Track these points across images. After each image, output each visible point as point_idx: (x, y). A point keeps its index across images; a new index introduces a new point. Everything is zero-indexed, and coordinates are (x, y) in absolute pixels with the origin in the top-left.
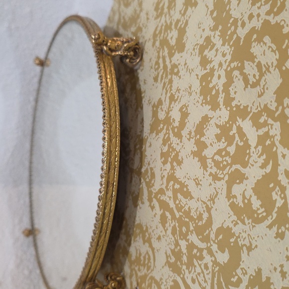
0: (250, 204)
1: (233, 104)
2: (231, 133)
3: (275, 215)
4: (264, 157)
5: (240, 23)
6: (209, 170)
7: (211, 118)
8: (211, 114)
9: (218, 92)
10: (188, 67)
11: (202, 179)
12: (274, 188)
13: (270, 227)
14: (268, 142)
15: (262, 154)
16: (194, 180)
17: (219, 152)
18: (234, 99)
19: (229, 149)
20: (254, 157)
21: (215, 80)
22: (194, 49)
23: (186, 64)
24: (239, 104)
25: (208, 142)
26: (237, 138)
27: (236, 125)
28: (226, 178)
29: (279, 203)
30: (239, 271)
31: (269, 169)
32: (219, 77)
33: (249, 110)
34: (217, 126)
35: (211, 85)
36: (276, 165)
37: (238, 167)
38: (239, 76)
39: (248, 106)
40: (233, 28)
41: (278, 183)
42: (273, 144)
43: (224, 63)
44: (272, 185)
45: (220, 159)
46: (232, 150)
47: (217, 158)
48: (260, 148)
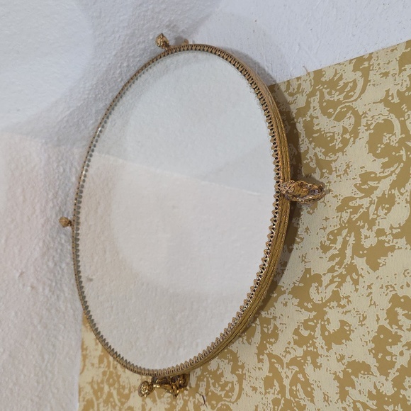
1: (402, 392)
7: (373, 374)
8: (374, 370)
10: (371, 293)
11: (333, 402)
16: (325, 395)
21: (395, 350)
22: (387, 287)
23: (369, 287)
24: (408, 398)
25: (358, 387)
27: (394, 407)
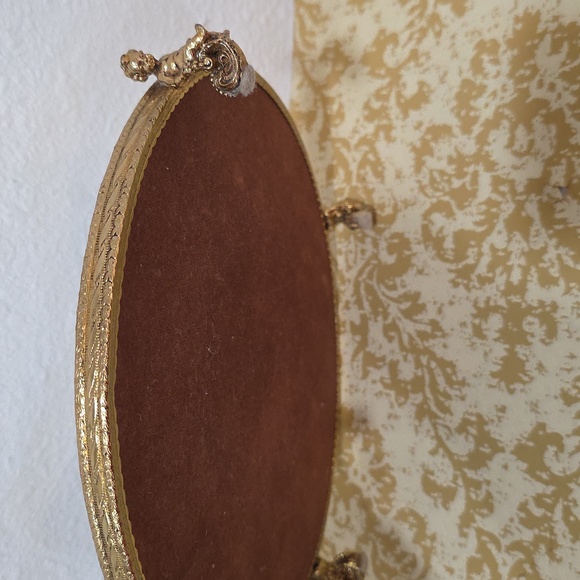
0: (443, 239)
2: (466, 169)
3: (460, 266)
4: (483, 217)
5: (537, 78)
6: (420, 177)
9: (476, 119)
12: (472, 247)
13: (450, 271)
14: (494, 210)
15: (482, 214)
17: (442, 173)
18: (489, 144)
19: (454, 180)
20: (473, 209)
26: (468, 179)
28: (434, 200)
29: (470, 261)
30: (398, 281)
31: (480, 229)
32: (487, 105)
33: (496, 168)
34: (456, 149)
35: (472, 103)
36: (487, 233)
37: (453, 203)
38: (507, 131)
39: (497, 164)
40: (528, 73)
41: (479, 245)
42: (497, 216)
43: (498, 98)
44: (473, 243)
45: (439, 180)
46: (457, 183)
47: (436, 175)
48: (484, 207)
